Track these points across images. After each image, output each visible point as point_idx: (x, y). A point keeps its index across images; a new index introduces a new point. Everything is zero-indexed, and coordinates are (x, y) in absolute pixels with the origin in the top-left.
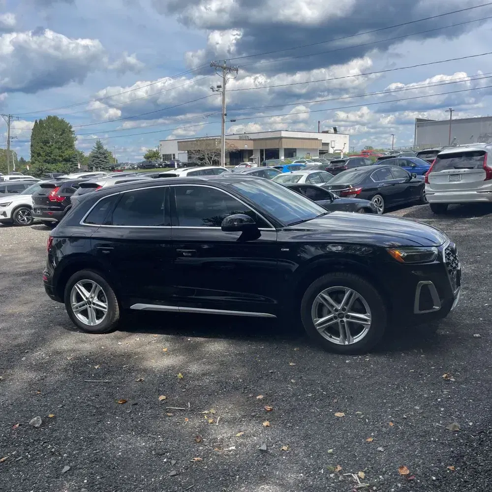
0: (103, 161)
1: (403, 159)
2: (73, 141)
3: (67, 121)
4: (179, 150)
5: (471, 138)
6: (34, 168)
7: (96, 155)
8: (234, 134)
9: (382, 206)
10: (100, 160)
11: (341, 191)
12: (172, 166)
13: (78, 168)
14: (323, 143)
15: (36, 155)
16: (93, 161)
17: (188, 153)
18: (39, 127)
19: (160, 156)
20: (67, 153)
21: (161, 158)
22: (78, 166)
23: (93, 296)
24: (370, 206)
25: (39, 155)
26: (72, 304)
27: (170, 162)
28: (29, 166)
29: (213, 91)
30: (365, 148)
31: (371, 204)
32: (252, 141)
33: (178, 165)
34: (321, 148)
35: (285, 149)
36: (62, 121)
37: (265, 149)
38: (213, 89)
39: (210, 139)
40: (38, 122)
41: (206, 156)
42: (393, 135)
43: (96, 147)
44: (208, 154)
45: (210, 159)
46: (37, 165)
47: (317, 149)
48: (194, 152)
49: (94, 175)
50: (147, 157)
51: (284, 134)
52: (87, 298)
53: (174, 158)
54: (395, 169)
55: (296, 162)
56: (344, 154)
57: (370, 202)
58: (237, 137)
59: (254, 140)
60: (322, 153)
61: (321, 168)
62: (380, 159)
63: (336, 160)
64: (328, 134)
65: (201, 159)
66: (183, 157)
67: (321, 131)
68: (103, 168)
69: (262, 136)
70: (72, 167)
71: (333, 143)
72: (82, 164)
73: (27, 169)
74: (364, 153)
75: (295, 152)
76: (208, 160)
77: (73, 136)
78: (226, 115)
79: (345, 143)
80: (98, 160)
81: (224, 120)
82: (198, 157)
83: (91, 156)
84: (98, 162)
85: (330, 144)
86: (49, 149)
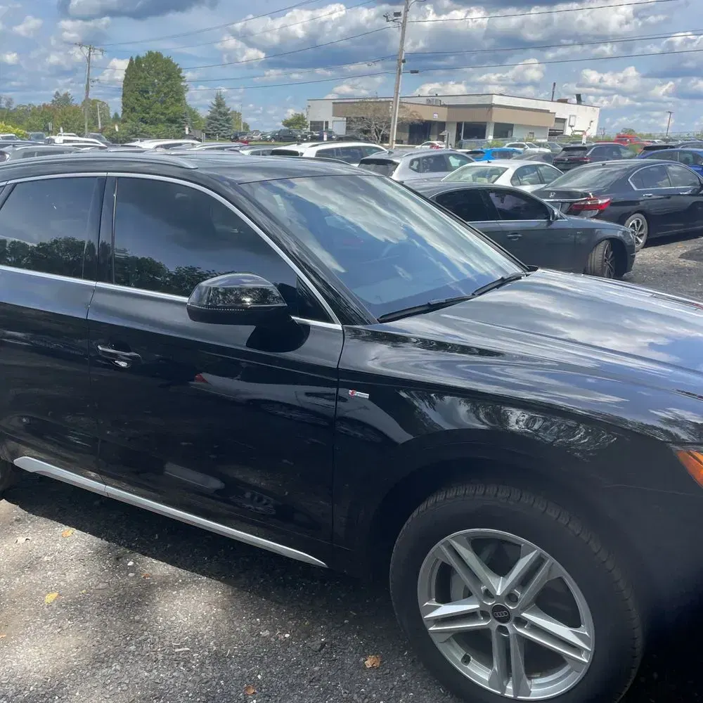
0: (224, 126)
1: (688, 152)
2: (183, 93)
3: (175, 61)
4: (333, 116)
6: (125, 129)
7: (213, 115)
8: (419, 96)
9: (642, 235)
10: (220, 125)
11: (571, 203)
13: (186, 134)
14: (556, 118)
15: (128, 110)
16: (210, 125)
17: (347, 121)
18: (135, 68)
19: (306, 122)
20: (171, 112)
21: (307, 127)
22: (185, 130)
24: (622, 236)
25: (133, 110)
27: (318, 133)
28: (119, 126)
29: (388, 21)
30: (622, 131)
31: (624, 233)
32: (447, 108)
33: (328, 137)
34: (552, 125)
35: (497, 125)
36: (168, 61)
37: (465, 123)
38: (387, 17)
39: (380, 102)
40: (134, 60)
41: (373, 128)
42: (671, 113)
43: (215, 103)
44: (376, 124)
45: (378, 132)
46: (129, 125)
47: (547, 127)
48: (355, 120)
50: (287, 124)
51: (497, 100)
53: (327, 127)
54: (675, 168)
55: (509, 146)
56: (588, 138)
57: (623, 228)
58: (423, 101)
59: (449, 106)
60: (553, 134)
61: (546, 157)
62: (647, 148)
63: (572, 145)
64: (567, 104)
65: (366, 132)
66: (338, 127)
67: (555, 99)
68: (223, 137)
69: (462, 101)
71: (572, 119)
72: (193, 127)
73: (115, 130)
74: (621, 138)
75: (512, 129)
76: (375, 134)
77: (182, 84)
78: (404, 61)
79: (592, 121)
80: (216, 124)
81: (400, 70)
82: (360, 127)
83: (209, 118)
84: (216, 127)
85: (568, 121)
86: (148, 101)
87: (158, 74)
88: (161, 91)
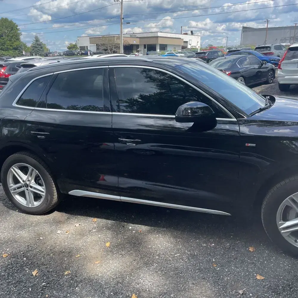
0: (40, 50)
2: (19, 36)
3: (14, 22)
4: (90, 43)
5: (276, 40)
7: (34, 45)
8: (127, 34)
10: (38, 49)
12: (86, 54)
13: (23, 55)
14: (184, 41)
16: (33, 50)
17: (97, 45)
19: (78, 47)
20: (15, 44)
21: (78, 49)
22: (23, 53)
23: (30, 179)
26: (9, 186)
27: (84, 52)
29: (115, 1)
30: (208, 46)
32: (139, 39)
33: (90, 53)
34: (183, 44)
35: (160, 45)
36: (11, 22)
37: (147, 45)
39: (111, 37)
43: (35, 40)
44: (110, 47)
47: (181, 45)
48: (100, 45)
49: (33, 59)
50: (69, 48)
51: (159, 34)
52: (23, 181)
53: (87, 49)
55: (167, 54)
58: (129, 36)
59: (140, 38)
60: (183, 48)
64: (187, 35)
65: (106, 50)
66: (93, 48)
67: (183, 33)
68: (40, 55)
69: (145, 35)
70: (19, 54)
71: (190, 41)
72: (26, 52)
75: (167, 47)
76: (110, 51)
77: (19, 32)
78: (123, 19)
79: (198, 42)
80: (36, 49)
81: (122, 22)
82: (103, 48)
83: (32, 47)
84: (37, 51)
85: (189, 42)
86: (3, 40)
87: (7, 28)
88: (9, 36)
